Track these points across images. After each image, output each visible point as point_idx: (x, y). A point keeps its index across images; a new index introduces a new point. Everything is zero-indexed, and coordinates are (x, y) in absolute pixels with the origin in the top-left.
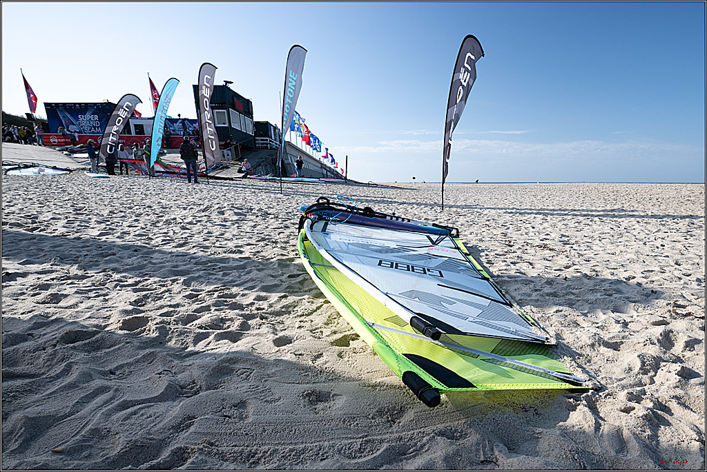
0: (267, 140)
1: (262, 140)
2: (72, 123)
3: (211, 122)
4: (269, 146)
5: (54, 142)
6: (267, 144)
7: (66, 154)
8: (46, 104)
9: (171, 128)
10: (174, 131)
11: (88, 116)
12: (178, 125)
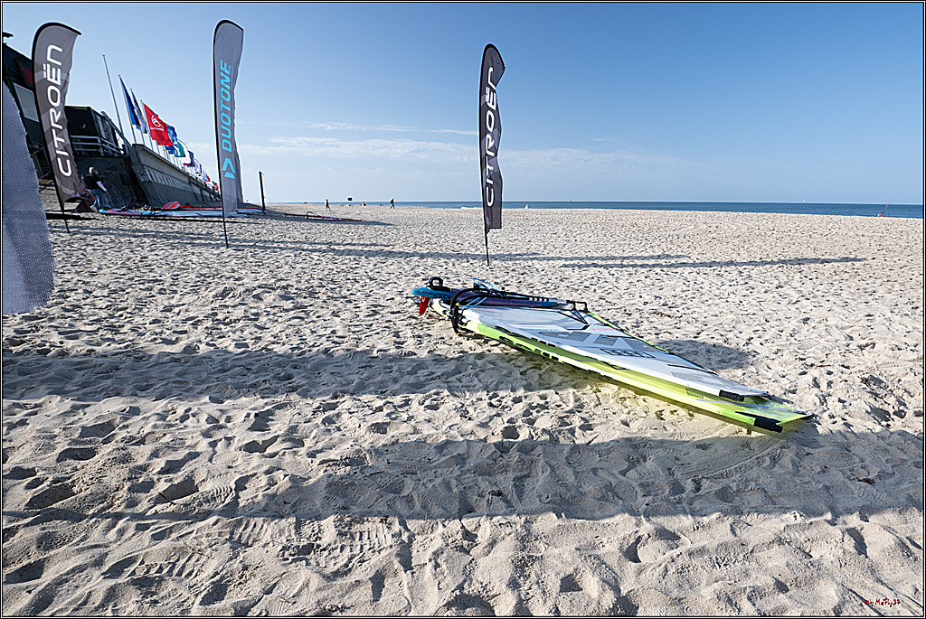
0: (96, 141)
1: (83, 140)
3: (60, 127)
4: (101, 150)
6: (98, 147)
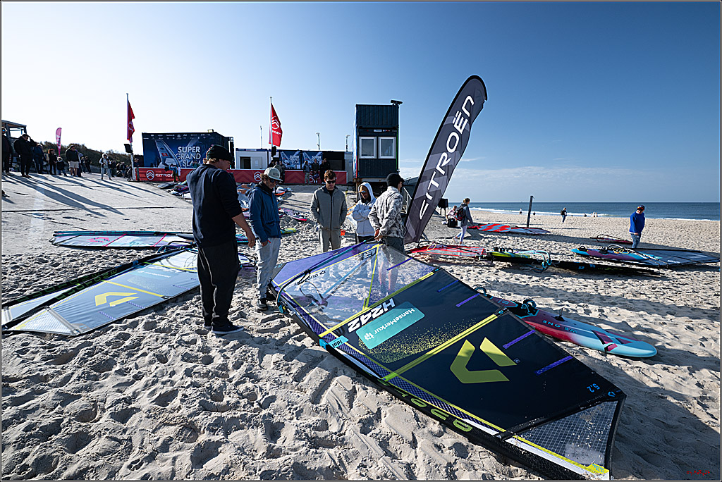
2: (170, 155)
5: (150, 177)
7: (174, 194)
8: (144, 135)
9: (286, 161)
10: (288, 164)
11: (189, 147)
12: (295, 157)
